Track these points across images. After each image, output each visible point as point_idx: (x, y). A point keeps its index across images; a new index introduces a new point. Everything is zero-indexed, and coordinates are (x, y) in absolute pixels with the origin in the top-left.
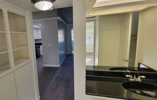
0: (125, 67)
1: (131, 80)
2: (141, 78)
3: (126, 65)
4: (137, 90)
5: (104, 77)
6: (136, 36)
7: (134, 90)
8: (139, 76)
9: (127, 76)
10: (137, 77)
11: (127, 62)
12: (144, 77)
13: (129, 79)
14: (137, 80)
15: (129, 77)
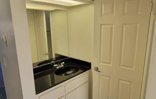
0: (47, 60)
1: (57, 68)
2: (63, 64)
3: (47, 58)
4: (62, 73)
5: (38, 73)
6: (50, 31)
7: (61, 75)
8: (61, 63)
9: (55, 65)
10: (60, 64)
11: (48, 55)
12: (63, 63)
13: (56, 67)
14: (61, 66)
15: (56, 66)
